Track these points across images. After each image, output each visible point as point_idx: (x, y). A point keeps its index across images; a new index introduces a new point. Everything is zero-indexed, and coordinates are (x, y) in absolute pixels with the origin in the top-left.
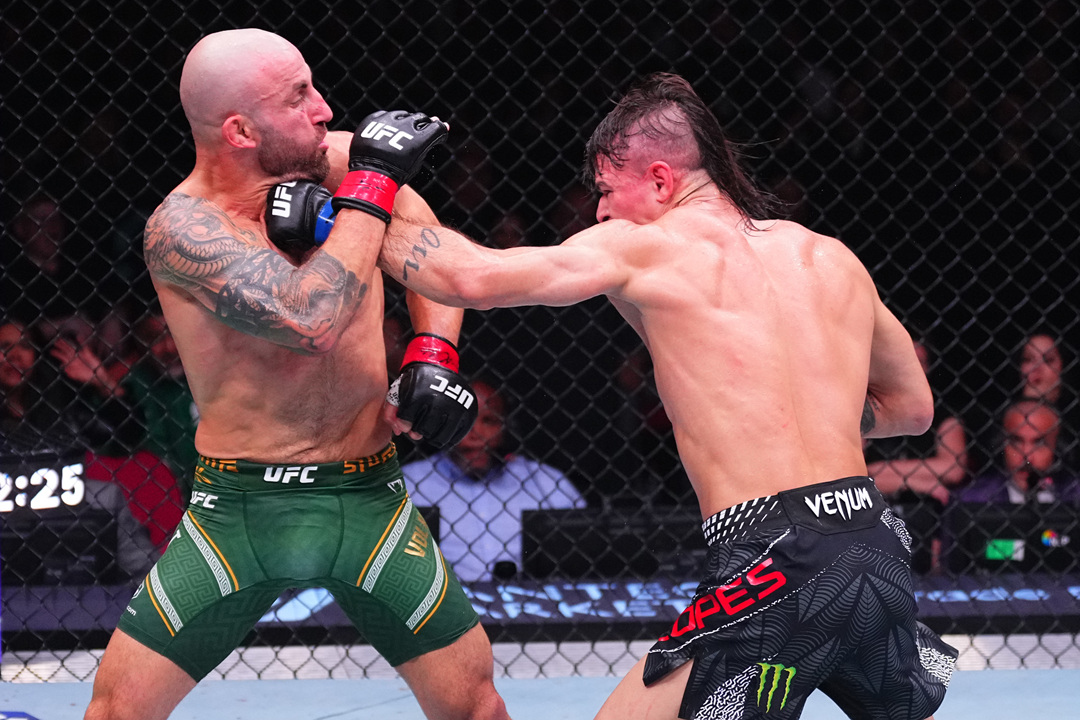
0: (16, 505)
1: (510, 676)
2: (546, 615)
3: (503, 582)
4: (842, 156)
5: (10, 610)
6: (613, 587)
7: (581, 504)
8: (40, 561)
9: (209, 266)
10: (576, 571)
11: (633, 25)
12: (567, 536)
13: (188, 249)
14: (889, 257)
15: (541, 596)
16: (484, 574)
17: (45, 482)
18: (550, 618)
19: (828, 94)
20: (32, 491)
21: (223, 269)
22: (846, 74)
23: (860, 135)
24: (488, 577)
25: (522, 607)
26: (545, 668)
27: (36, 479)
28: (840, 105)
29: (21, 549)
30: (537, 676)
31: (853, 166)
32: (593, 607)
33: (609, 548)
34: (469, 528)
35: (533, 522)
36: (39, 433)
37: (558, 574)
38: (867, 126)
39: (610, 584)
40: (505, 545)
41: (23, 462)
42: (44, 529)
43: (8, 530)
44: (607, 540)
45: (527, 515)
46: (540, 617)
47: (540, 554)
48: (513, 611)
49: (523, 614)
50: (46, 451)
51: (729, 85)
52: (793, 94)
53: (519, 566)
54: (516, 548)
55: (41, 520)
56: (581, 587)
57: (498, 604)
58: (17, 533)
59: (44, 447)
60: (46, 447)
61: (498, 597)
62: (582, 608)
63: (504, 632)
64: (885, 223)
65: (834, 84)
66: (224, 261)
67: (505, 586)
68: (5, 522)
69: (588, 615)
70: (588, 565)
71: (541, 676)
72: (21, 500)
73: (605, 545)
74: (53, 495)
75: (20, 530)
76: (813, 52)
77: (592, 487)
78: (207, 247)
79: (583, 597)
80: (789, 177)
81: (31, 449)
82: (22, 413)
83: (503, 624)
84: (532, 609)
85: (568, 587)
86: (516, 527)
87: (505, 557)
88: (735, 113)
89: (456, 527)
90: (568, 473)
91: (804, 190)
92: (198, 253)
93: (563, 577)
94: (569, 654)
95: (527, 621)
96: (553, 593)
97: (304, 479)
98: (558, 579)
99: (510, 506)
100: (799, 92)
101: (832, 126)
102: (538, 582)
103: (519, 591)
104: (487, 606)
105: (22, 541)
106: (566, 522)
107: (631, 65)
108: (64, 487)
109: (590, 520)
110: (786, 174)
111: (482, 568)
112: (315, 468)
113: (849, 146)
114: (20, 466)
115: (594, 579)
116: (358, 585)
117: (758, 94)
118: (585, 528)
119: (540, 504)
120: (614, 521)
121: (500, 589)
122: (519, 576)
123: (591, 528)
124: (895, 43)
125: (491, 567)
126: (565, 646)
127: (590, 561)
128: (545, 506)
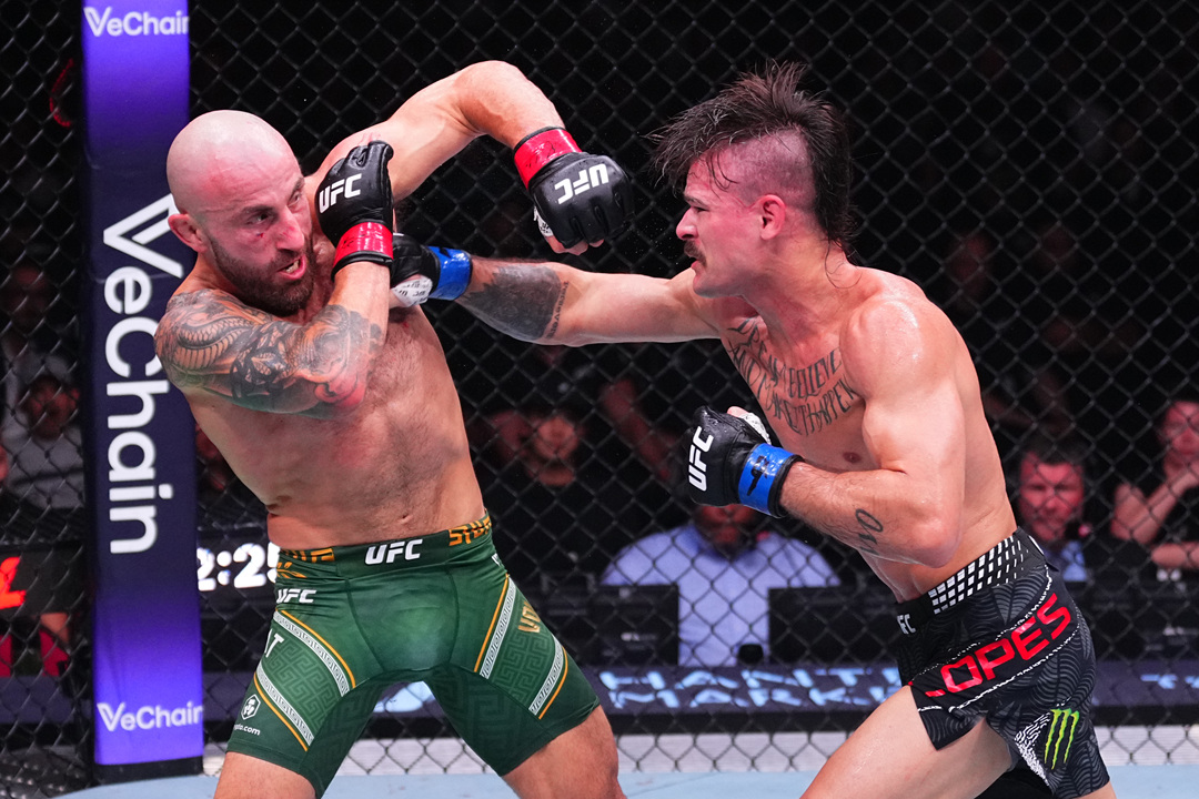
0: (218, 584)
1: (757, 770)
2: (796, 702)
3: (749, 667)
4: (1116, 201)
5: (212, 696)
6: (870, 672)
7: (835, 581)
8: (244, 645)
9: (214, 348)
10: (827, 655)
11: (887, 58)
12: (818, 617)
13: (190, 337)
14: (1169, 311)
15: (789, 681)
16: (728, 658)
17: (249, 558)
18: (801, 706)
19: (1101, 133)
20: (235, 568)
21: (230, 347)
22: (1121, 111)
23: (1137, 178)
24: (732, 662)
25: (770, 694)
26: (796, 761)
27: (240, 555)
28: (1115, 145)
29: (224, 631)
30: (787, 769)
31: (1129, 211)
32: (847, 694)
33: (864, 630)
34: (712, 608)
35: (780, 601)
36: (243, 505)
37: (809, 658)
38: (1144, 168)
39: (865, 668)
40: (751, 626)
41: (226, 536)
42: (249, 609)
43: (210, 610)
44: (863, 621)
45: (774, 594)
46: (788, 705)
47: (789, 636)
48: (759, 698)
49: (771, 701)
50: (250, 525)
51: (993, 123)
52: (1063, 133)
53: (766, 648)
54: (762, 630)
55: (245, 599)
56: (834, 672)
57: (743, 690)
58: (220, 614)
59: (248, 520)
60: (250, 521)
61: (743, 683)
62: (836, 695)
63: (751, 722)
64: (1164, 274)
65: (1109, 122)
66: (230, 337)
67: (751, 671)
68: (207, 602)
69: (842, 703)
70: (841, 648)
71: (792, 769)
72: (223, 578)
73: (860, 626)
74: (259, 573)
75: (223, 610)
76: (1084, 87)
77: (845, 563)
78: (208, 329)
79: (836, 683)
80: (1059, 224)
81: (234, 522)
82: (224, 483)
83: (748, 712)
84: (782, 696)
85: (821, 672)
86: (762, 606)
87: (752, 640)
88: (1001, 153)
89: (697, 607)
90: (820, 547)
91: (1075, 237)
92: (201, 339)
93: (814, 662)
94: (821, 745)
95: (775, 709)
96: (803, 678)
97: (409, 556)
98: (808, 663)
99: (756, 584)
100: (1070, 131)
101: (1105, 168)
102: (787, 667)
103: (768, 677)
104: (732, 693)
105: (225, 623)
106: (817, 601)
107: (885, 103)
108: (270, 565)
109: (843, 599)
110: (1055, 220)
111: (726, 650)
112: (420, 542)
113: (1124, 190)
114: (223, 542)
115: (847, 663)
116: (475, 670)
117: (1024, 133)
118: (839, 607)
119: (789, 581)
120: (870, 600)
121: (746, 675)
122: (766, 660)
123: (845, 608)
124: (1174, 77)
125: (736, 650)
126: (817, 737)
127: (844, 643)
128: (796, 583)
